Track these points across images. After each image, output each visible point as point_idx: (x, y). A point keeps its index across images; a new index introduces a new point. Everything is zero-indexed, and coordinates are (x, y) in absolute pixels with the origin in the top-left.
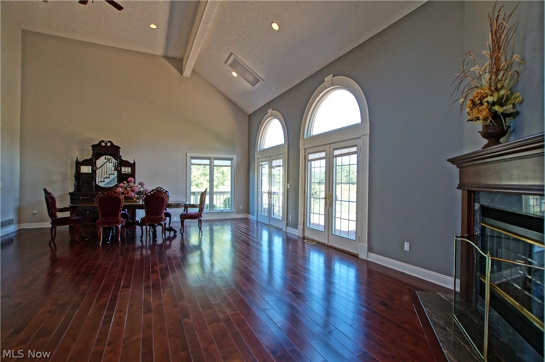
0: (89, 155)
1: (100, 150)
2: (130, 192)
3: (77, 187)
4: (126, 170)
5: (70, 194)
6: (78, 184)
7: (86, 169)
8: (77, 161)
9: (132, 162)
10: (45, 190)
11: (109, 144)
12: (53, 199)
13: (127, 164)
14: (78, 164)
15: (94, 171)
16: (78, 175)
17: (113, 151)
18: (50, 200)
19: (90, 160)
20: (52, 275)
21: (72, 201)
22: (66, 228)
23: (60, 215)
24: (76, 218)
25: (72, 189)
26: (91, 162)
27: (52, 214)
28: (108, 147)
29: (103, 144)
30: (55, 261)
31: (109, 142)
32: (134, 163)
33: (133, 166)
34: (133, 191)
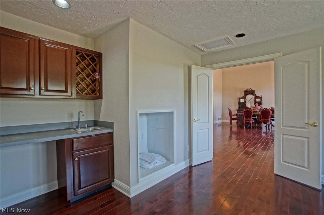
0: (243, 95)
1: (247, 93)
2: (256, 109)
3: (239, 108)
4: (258, 100)
5: (237, 110)
6: (240, 106)
7: (242, 101)
8: (239, 98)
9: (261, 97)
10: (229, 108)
11: (250, 90)
12: (231, 112)
13: (258, 97)
14: (240, 99)
15: (245, 101)
16: (240, 103)
17: (252, 92)
18: (230, 112)
19: (244, 97)
20: (230, 137)
21: (237, 112)
22: (235, 121)
23: (233, 117)
24: (238, 118)
25: (237, 109)
26: (244, 98)
27: (231, 116)
28: (250, 91)
29: (248, 90)
30: (232, 132)
31: (250, 89)
32: (262, 97)
33: (261, 98)
34: (257, 109)
